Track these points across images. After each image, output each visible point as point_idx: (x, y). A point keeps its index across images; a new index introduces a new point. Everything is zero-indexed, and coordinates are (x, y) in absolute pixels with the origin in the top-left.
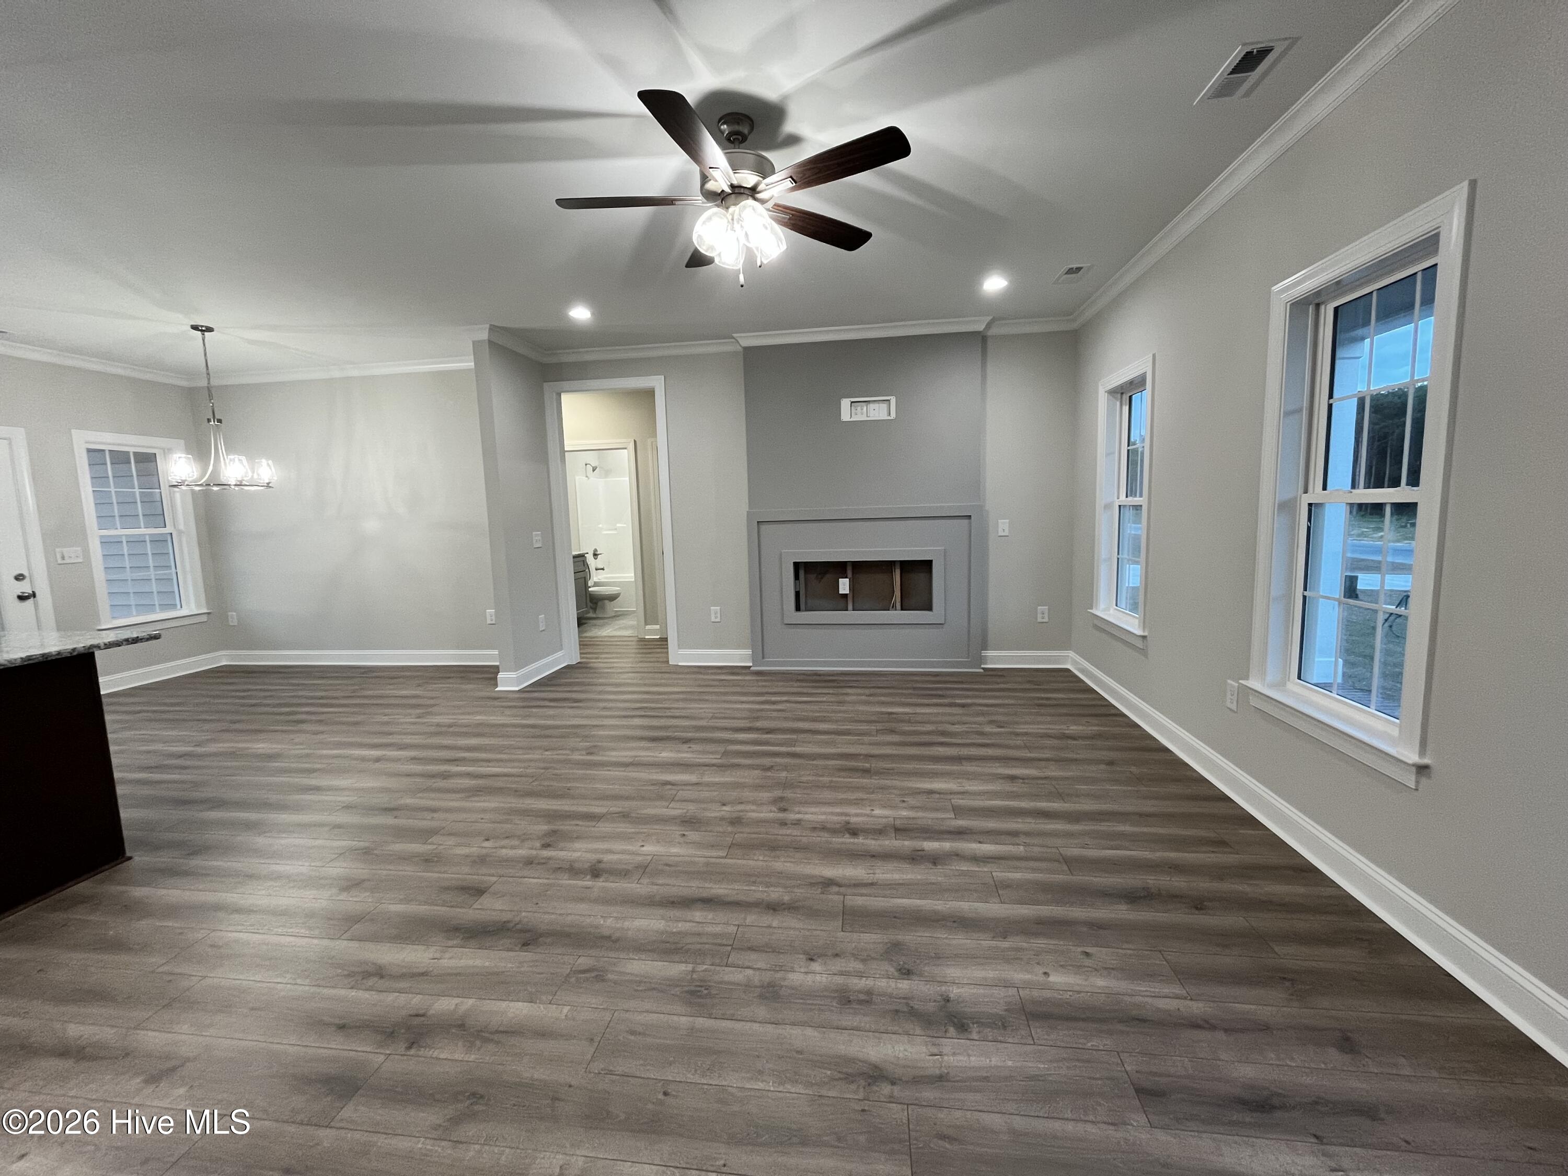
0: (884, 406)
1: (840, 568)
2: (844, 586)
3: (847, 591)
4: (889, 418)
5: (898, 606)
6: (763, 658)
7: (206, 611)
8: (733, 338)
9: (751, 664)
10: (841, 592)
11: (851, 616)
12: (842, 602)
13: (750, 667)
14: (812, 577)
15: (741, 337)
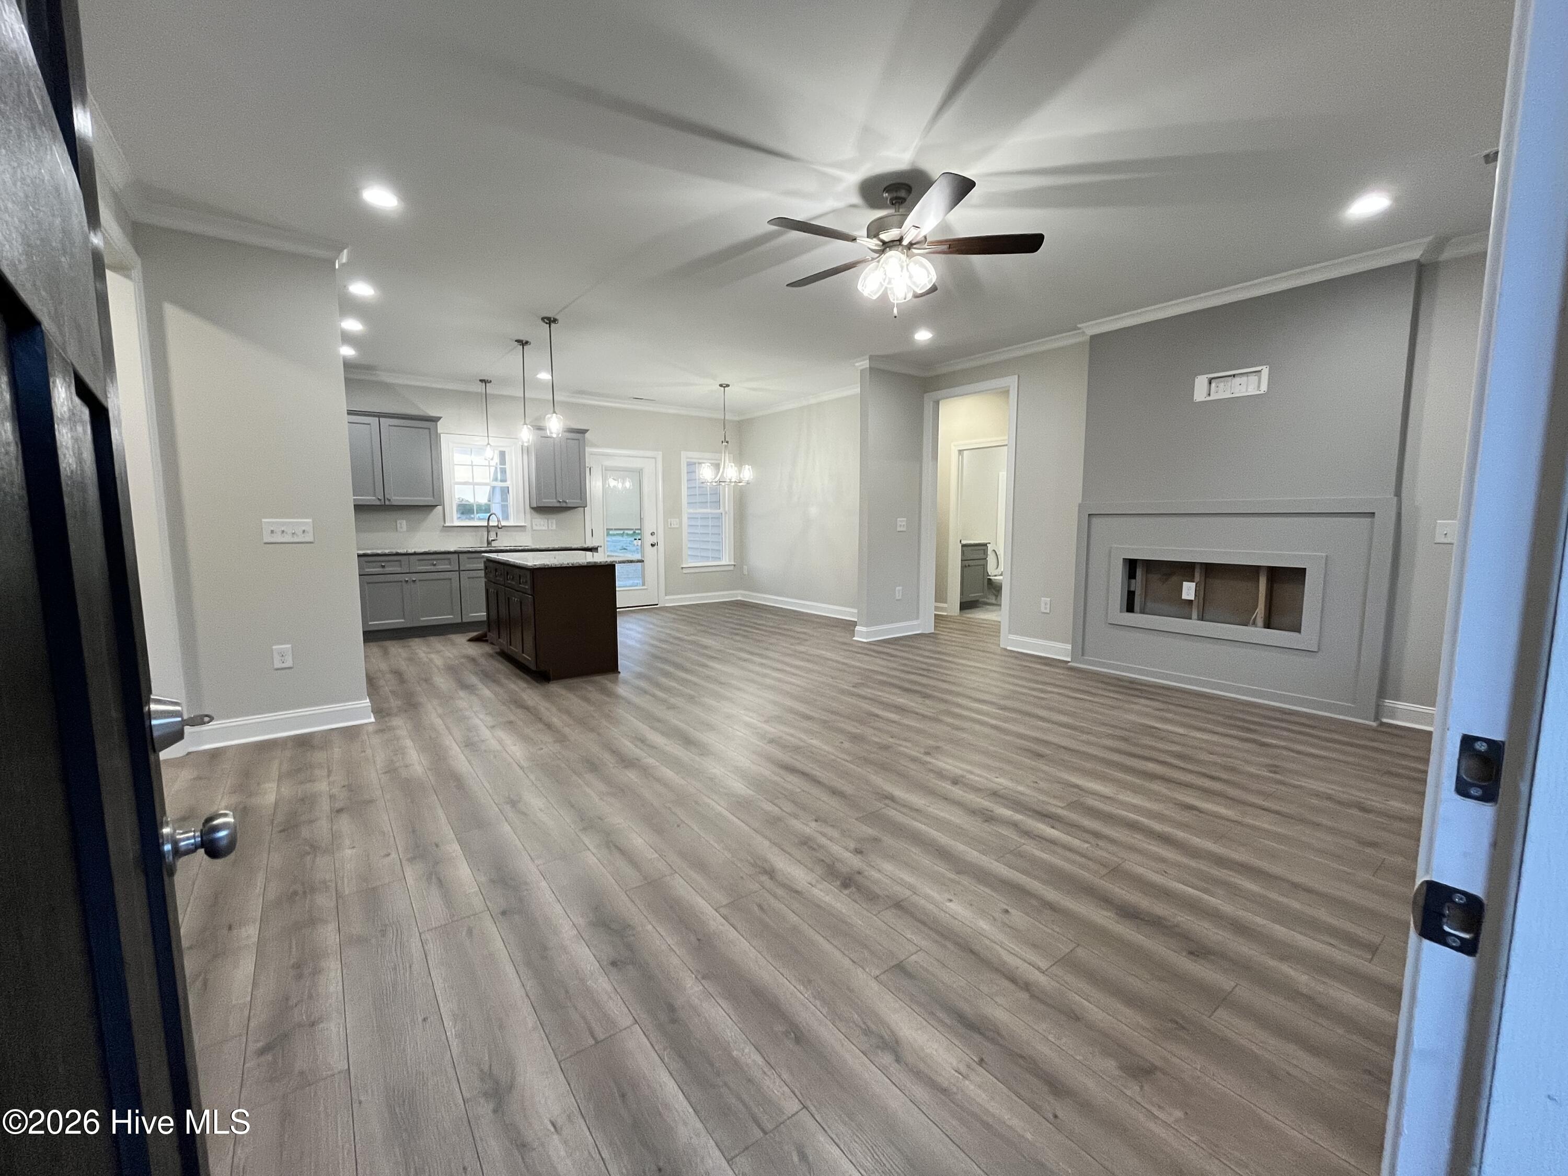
0: (1253, 379)
1: (1186, 569)
2: (1189, 590)
3: (1192, 597)
4: (1259, 393)
5: (1260, 621)
6: (1083, 655)
7: (733, 563)
8: (1079, 329)
9: (1069, 659)
10: (1184, 596)
11: (1193, 625)
12: (1184, 609)
13: (1069, 662)
14: (1154, 577)
15: (1088, 326)
